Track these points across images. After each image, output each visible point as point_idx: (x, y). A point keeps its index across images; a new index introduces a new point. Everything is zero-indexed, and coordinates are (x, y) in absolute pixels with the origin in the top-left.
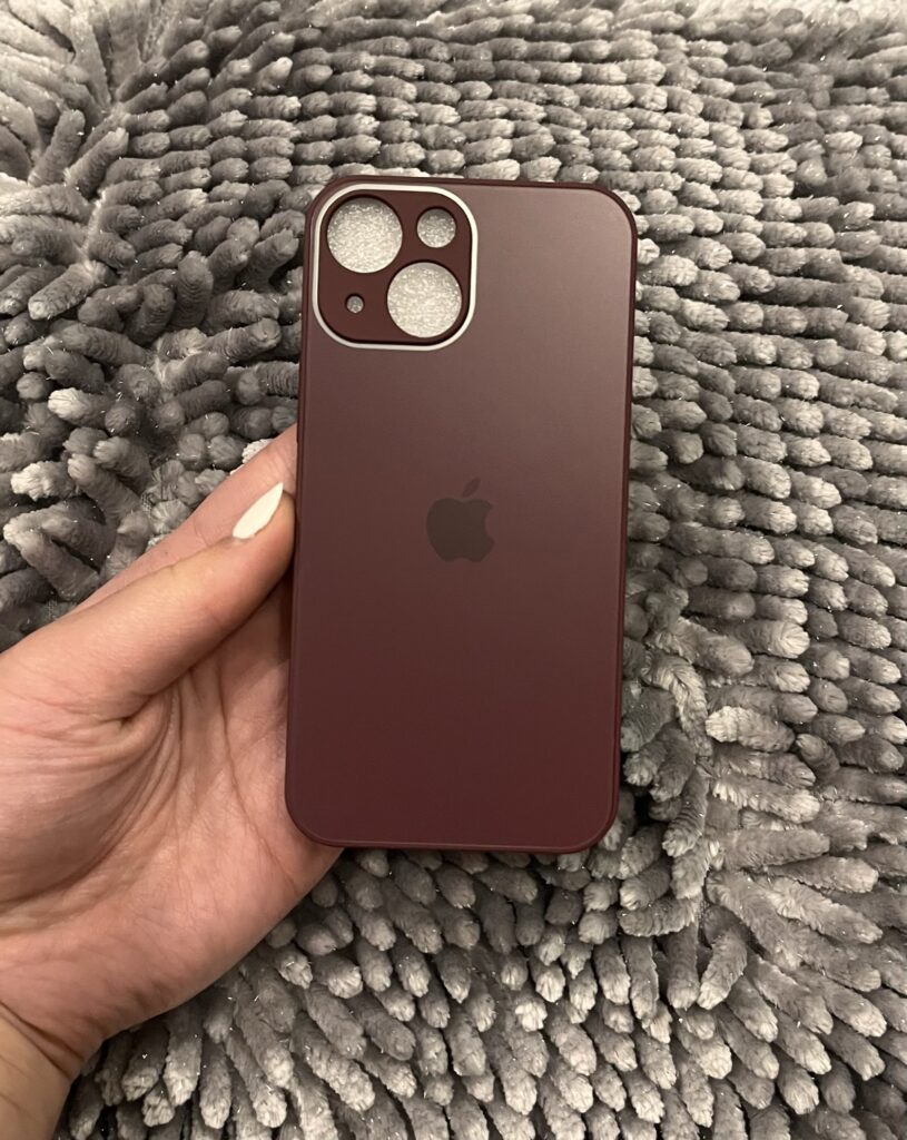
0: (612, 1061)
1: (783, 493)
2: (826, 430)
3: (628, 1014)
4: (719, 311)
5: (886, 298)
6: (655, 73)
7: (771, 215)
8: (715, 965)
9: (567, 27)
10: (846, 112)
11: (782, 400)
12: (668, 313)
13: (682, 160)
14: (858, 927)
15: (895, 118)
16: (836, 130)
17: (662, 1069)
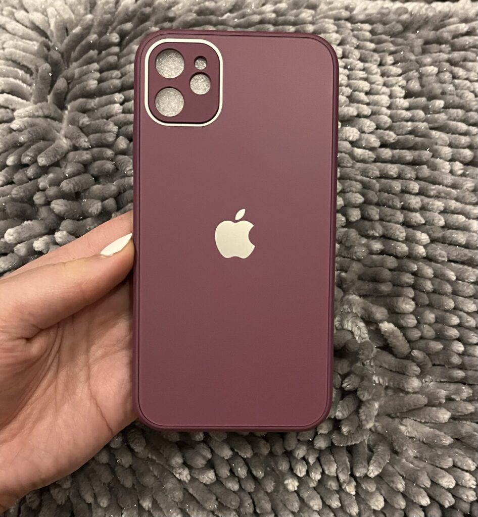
0: (329, 504)
1: (402, 238)
2: (423, 209)
3: (336, 482)
4: (370, 152)
5: (451, 145)
6: (336, 40)
7: (395, 107)
8: (375, 457)
9: (292, 18)
10: (430, 57)
11: (401, 194)
12: (346, 153)
13: (351, 82)
14: (442, 438)
15: (453, 59)
16: (425, 65)
17: (352, 506)
